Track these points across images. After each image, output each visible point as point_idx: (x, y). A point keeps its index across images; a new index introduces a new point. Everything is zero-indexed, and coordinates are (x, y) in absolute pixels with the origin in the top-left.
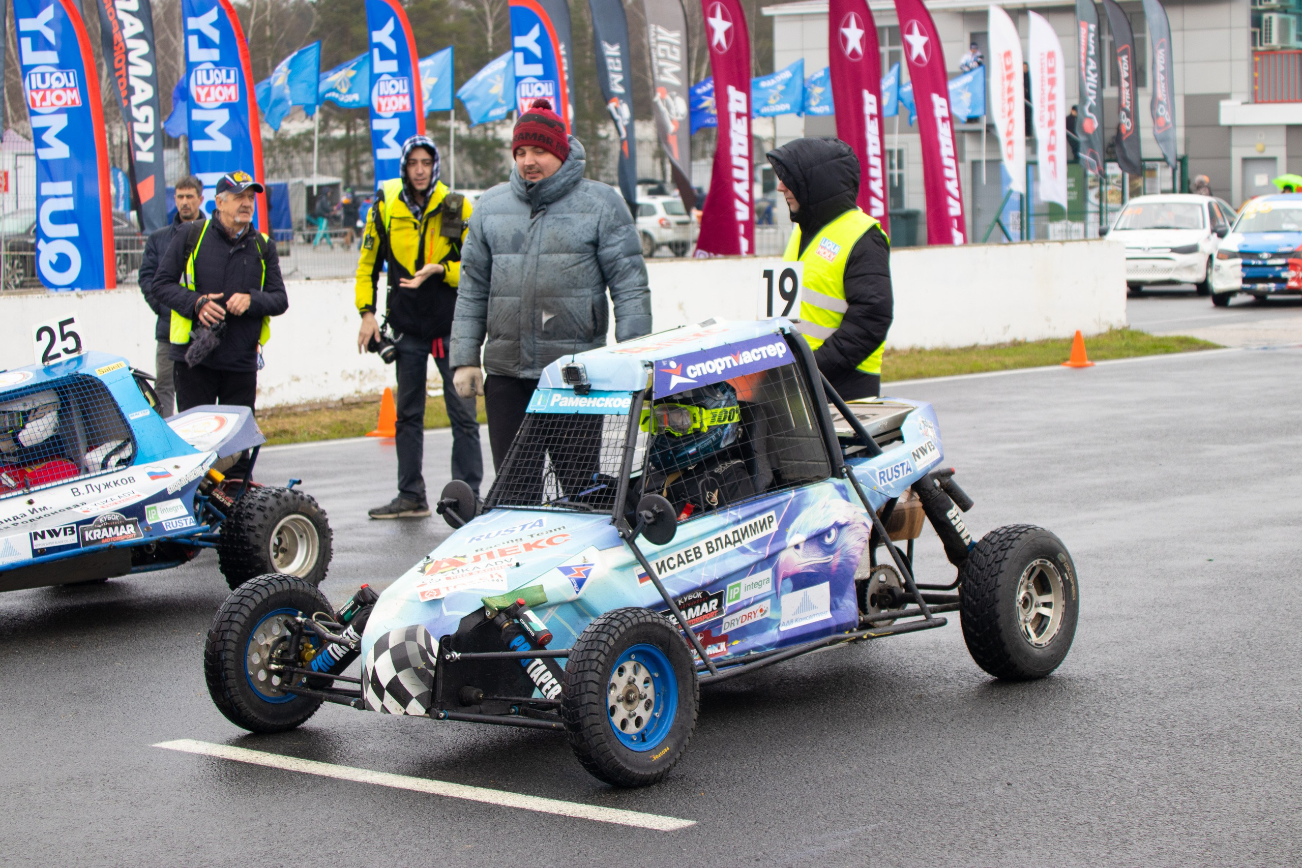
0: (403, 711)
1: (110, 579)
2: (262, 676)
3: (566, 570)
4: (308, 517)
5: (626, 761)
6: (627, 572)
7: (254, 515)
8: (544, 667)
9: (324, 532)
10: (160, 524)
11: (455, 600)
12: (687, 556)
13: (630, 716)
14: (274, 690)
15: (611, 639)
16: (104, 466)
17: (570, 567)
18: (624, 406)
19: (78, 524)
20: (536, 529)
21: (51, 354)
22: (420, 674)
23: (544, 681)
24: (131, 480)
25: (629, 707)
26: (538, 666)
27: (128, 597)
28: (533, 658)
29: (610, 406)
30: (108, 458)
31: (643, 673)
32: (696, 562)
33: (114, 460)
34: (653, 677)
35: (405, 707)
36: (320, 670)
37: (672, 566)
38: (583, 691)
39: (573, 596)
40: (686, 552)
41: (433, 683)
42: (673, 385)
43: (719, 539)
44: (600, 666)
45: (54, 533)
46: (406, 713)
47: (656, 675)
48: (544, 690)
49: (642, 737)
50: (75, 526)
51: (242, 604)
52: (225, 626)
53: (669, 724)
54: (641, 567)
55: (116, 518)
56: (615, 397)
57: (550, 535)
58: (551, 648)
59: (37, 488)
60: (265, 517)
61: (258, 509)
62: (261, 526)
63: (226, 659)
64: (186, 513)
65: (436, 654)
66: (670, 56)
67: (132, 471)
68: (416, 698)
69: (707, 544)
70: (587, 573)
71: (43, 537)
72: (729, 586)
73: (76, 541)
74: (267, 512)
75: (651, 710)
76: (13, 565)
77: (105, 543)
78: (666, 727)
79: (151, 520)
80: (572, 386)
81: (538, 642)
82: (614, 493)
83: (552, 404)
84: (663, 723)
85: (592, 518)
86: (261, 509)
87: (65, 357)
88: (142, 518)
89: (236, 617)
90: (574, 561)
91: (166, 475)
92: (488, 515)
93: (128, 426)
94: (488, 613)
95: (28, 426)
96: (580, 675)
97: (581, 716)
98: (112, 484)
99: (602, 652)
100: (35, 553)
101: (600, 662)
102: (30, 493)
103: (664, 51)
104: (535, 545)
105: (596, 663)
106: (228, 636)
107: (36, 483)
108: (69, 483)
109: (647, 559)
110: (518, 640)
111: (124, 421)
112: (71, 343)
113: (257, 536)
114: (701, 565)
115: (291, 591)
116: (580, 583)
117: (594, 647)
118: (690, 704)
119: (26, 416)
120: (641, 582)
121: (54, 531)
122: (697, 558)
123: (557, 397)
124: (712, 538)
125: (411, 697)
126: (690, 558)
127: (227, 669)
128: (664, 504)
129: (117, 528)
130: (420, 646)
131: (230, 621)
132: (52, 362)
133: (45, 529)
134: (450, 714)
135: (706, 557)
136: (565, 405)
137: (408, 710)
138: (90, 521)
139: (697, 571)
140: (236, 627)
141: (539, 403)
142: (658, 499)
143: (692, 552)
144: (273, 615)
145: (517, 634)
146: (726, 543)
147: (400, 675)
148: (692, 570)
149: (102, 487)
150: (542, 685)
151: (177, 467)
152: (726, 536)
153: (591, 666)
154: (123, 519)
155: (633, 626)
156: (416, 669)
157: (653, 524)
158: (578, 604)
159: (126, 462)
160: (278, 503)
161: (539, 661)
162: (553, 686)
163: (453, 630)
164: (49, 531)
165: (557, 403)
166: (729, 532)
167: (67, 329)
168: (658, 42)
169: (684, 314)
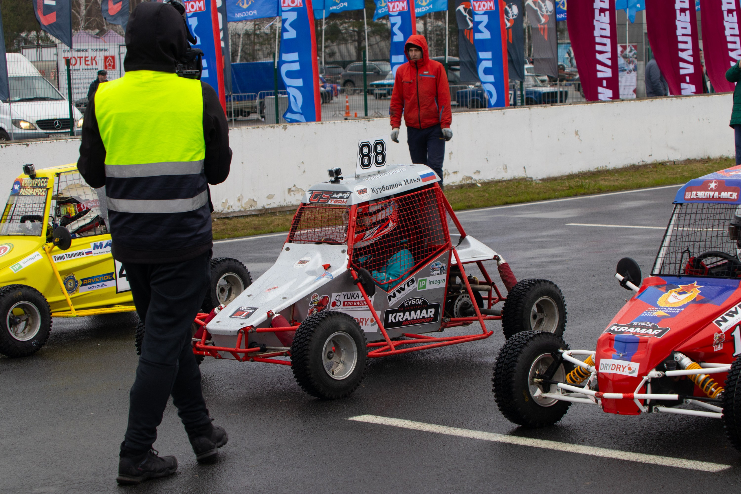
169: (579, 138)
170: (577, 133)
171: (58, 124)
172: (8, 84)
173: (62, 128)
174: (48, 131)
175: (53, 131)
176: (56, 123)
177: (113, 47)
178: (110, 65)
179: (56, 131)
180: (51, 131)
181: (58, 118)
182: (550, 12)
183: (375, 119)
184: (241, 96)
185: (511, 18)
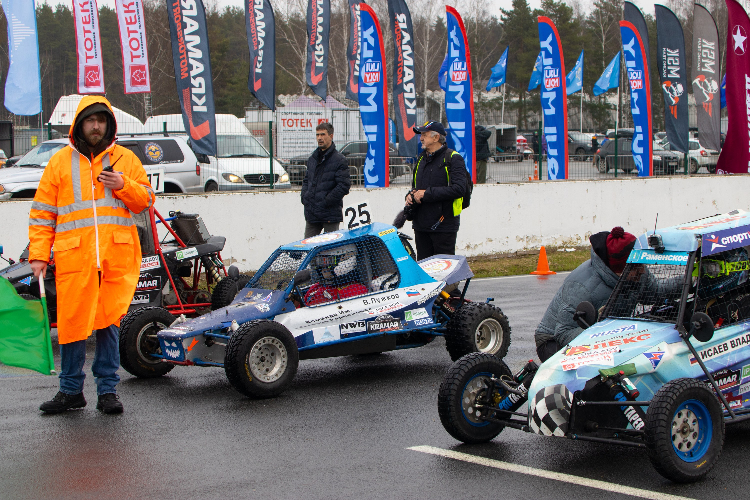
0: (552, 433)
1: (383, 353)
2: (470, 410)
3: (648, 355)
4: (497, 320)
5: (681, 467)
6: (684, 357)
7: (466, 318)
8: (634, 411)
9: (506, 330)
10: (412, 322)
11: (583, 370)
12: (719, 349)
13: (684, 441)
14: (477, 419)
15: (674, 396)
16: (382, 288)
17: (650, 354)
18: (684, 260)
19: (367, 320)
20: (631, 331)
21: (353, 223)
22: (562, 413)
23: (634, 419)
24: (397, 296)
25: (684, 436)
26: (631, 410)
27: (394, 363)
28: (628, 406)
29: (676, 260)
30: (384, 283)
31: (692, 417)
32: (725, 353)
33: (387, 285)
34: (698, 419)
35: (553, 432)
36: (504, 408)
37: (710, 354)
38: (657, 425)
39: (652, 370)
40: (719, 347)
41: (569, 418)
42: (713, 249)
43: (739, 339)
44: (667, 411)
45: (353, 325)
46: (553, 435)
47: (700, 418)
48: (634, 424)
49: (691, 454)
50: (365, 321)
51: (461, 369)
52: (450, 381)
53: (706, 447)
54: (692, 354)
55: (388, 317)
56: (679, 255)
57: (639, 334)
58: (638, 400)
59: (344, 299)
60: (473, 319)
61: (469, 314)
62: (470, 324)
63: (450, 400)
64: (428, 316)
65: (571, 400)
66: (709, 57)
67: (397, 291)
68: (560, 426)
69: (731, 342)
70: (661, 357)
71: (347, 327)
72: (743, 367)
73: (365, 330)
74: (474, 317)
75: (696, 438)
76: (329, 343)
77: (382, 332)
78: (705, 448)
79: (407, 319)
80: (653, 248)
81: (631, 396)
82: (677, 311)
83: (642, 258)
84: (703, 446)
85: (664, 325)
86: (470, 314)
87: (361, 225)
88: (403, 318)
89: (457, 376)
90: (654, 350)
91: (417, 294)
92: (603, 322)
93: (396, 265)
94: (602, 379)
95: (340, 264)
96: (655, 416)
97: (655, 440)
98: (386, 298)
99: (669, 403)
100: (342, 336)
101: (667, 409)
102: (340, 302)
103: (706, 53)
104: (631, 340)
105: (665, 409)
106: (452, 387)
107: (343, 297)
108: (362, 297)
109: (696, 350)
110: (619, 395)
111: (394, 263)
112: (364, 217)
113: (468, 330)
114: (727, 355)
115: (488, 363)
116: (656, 363)
117: (665, 400)
118: (720, 436)
119: (339, 259)
120: (692, 363)
121: (353, 324)
122: (725, 350)
123: (644, 254)
124: (734, 339)
125: (556, 426)
126: (721, 350)
127: (450, 406)
128: (706, 318)
129: (388, 323)
130: (562, 397)
131: (453, 378)
132: (354, 228)
133: (348, 323)
134: (579, 436)
135: (730, 350)
136: (649, 259)
137: (554, 433)
138: (373, 319)
139: (725, 358)
140: (457, 382)
141: (634, 257)
142: (704, 315)
143: (722, 347)
144: (478, 376)
145: (619, 392)
146: (743, 342)
147: (550, 413)
148: (722, 357)
149: (381, 300)
150: (633, 421)
151: (423, 289)
152: (743, 338)
153: (662, 411)
154: (392, 318)
155: (688, 389)
156: (559, 410)
157: (699, 329)
158: (654, 375)
159: (395, 286)
160: (480, 312)
161: (631, 407)
162: (639, 422)
163: (582, 388)
164: (350, 324)
165: (644, 258)
166: (744, 335)
167: (362, 209)
168: (702, 48)
169: (716, 207)
170: (714, 202)
171: (263, 179)
172: (216, 142)
173: (265, 183)
176: (261, 178)
177: (327, 111)
179: (261, 185)
180: (257, 185)
182: (715, 91)
183: (525, 184)
185: (676, 95)
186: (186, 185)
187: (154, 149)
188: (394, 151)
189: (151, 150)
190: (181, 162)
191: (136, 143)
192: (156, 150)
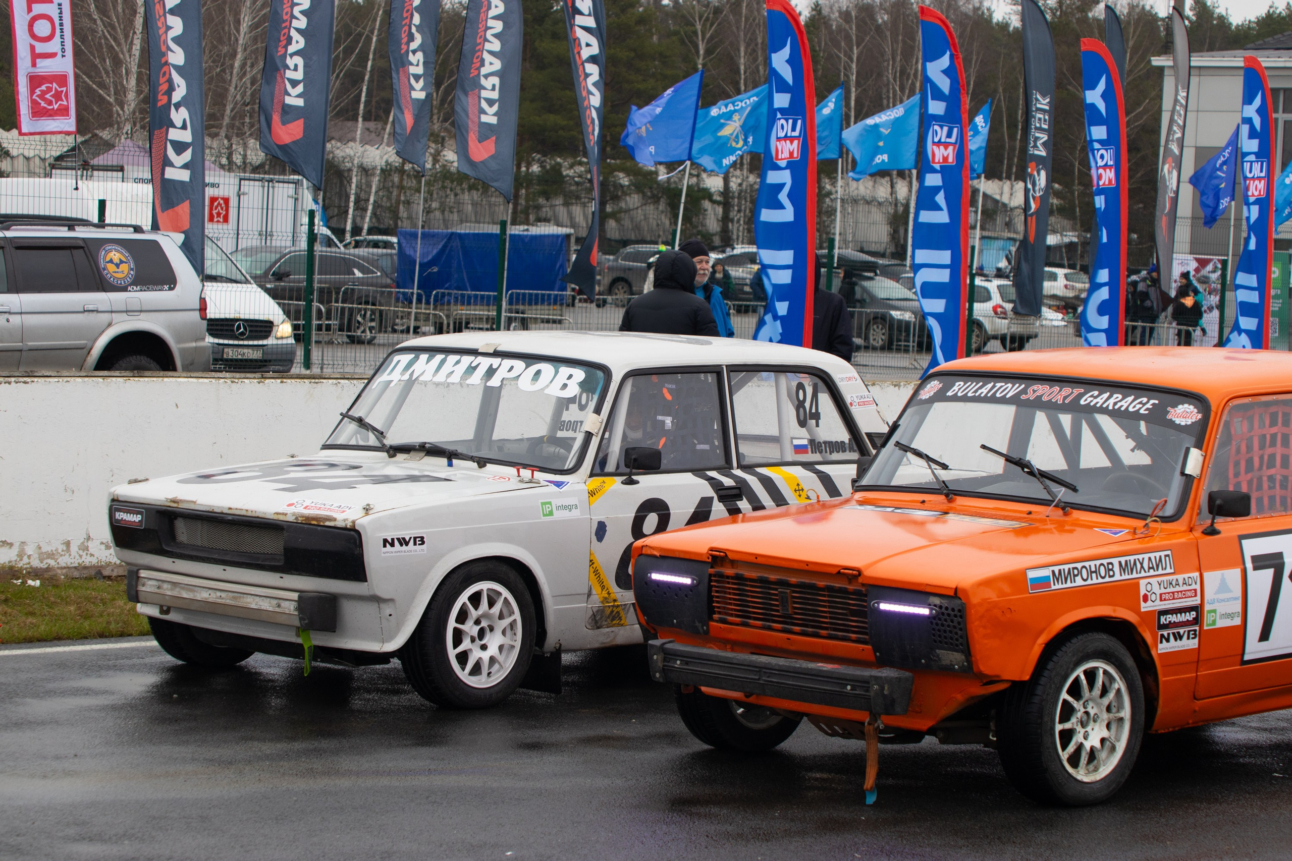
171: (242, 330)
173: (248, 339)
174: (226, 342)
175: (236, 342)
176: (239, 327)
177: (227, 180)
178: (219, 214)
179: (241, 343)
180: (231, 342)
181: (242, 317)
184: (469, 297)
186: (179, 340)
187: (116, 260)
188: (379, 274)
189: (111, 261)
190: (171, 289)
191: (81, 244)
192: (122, 262)
